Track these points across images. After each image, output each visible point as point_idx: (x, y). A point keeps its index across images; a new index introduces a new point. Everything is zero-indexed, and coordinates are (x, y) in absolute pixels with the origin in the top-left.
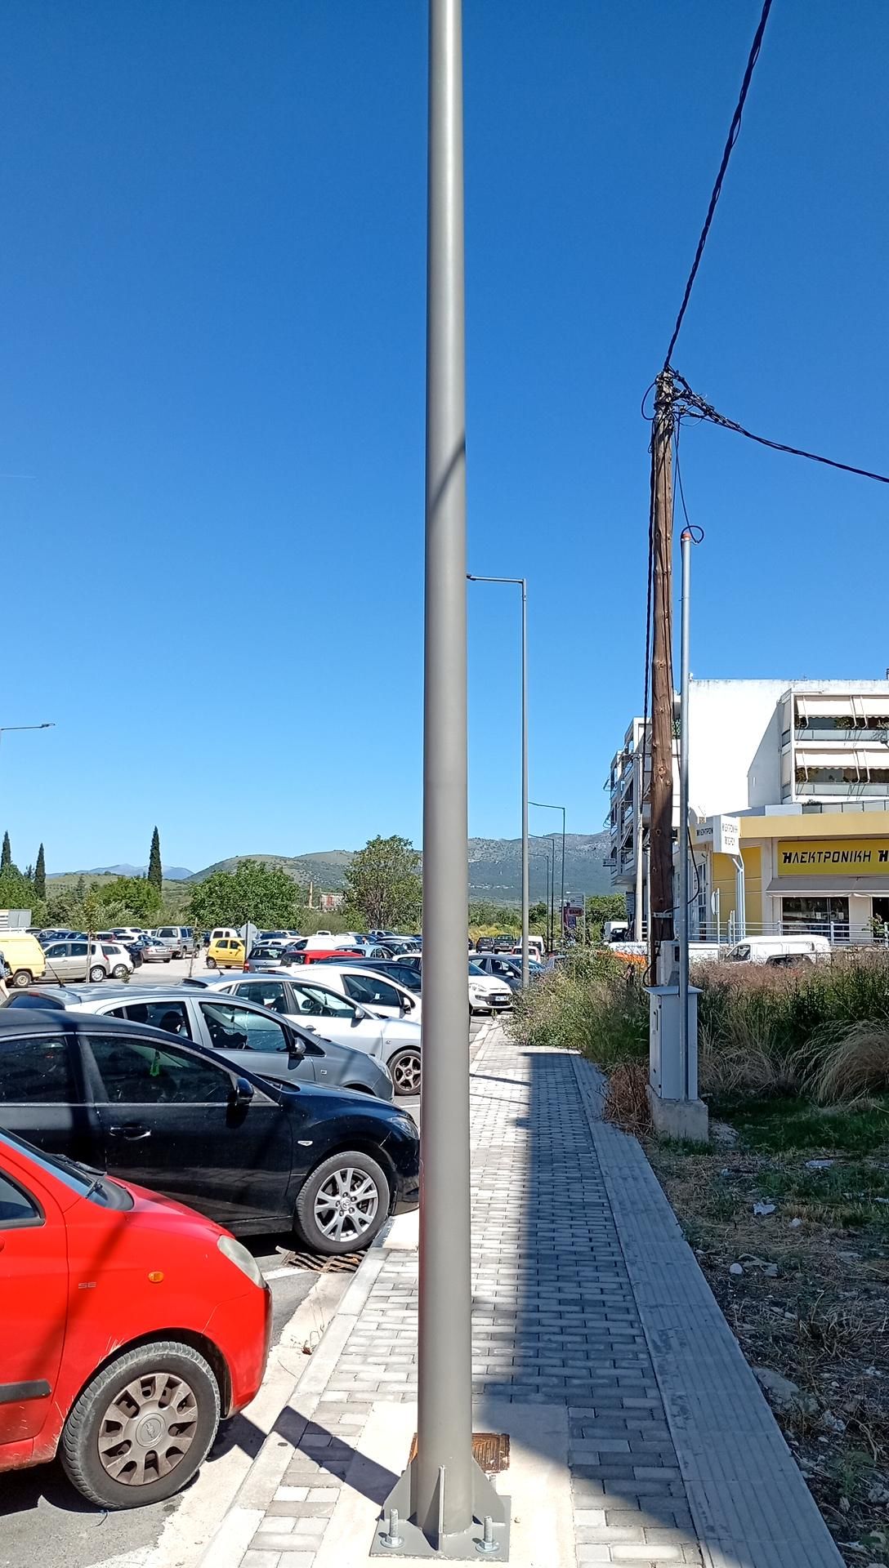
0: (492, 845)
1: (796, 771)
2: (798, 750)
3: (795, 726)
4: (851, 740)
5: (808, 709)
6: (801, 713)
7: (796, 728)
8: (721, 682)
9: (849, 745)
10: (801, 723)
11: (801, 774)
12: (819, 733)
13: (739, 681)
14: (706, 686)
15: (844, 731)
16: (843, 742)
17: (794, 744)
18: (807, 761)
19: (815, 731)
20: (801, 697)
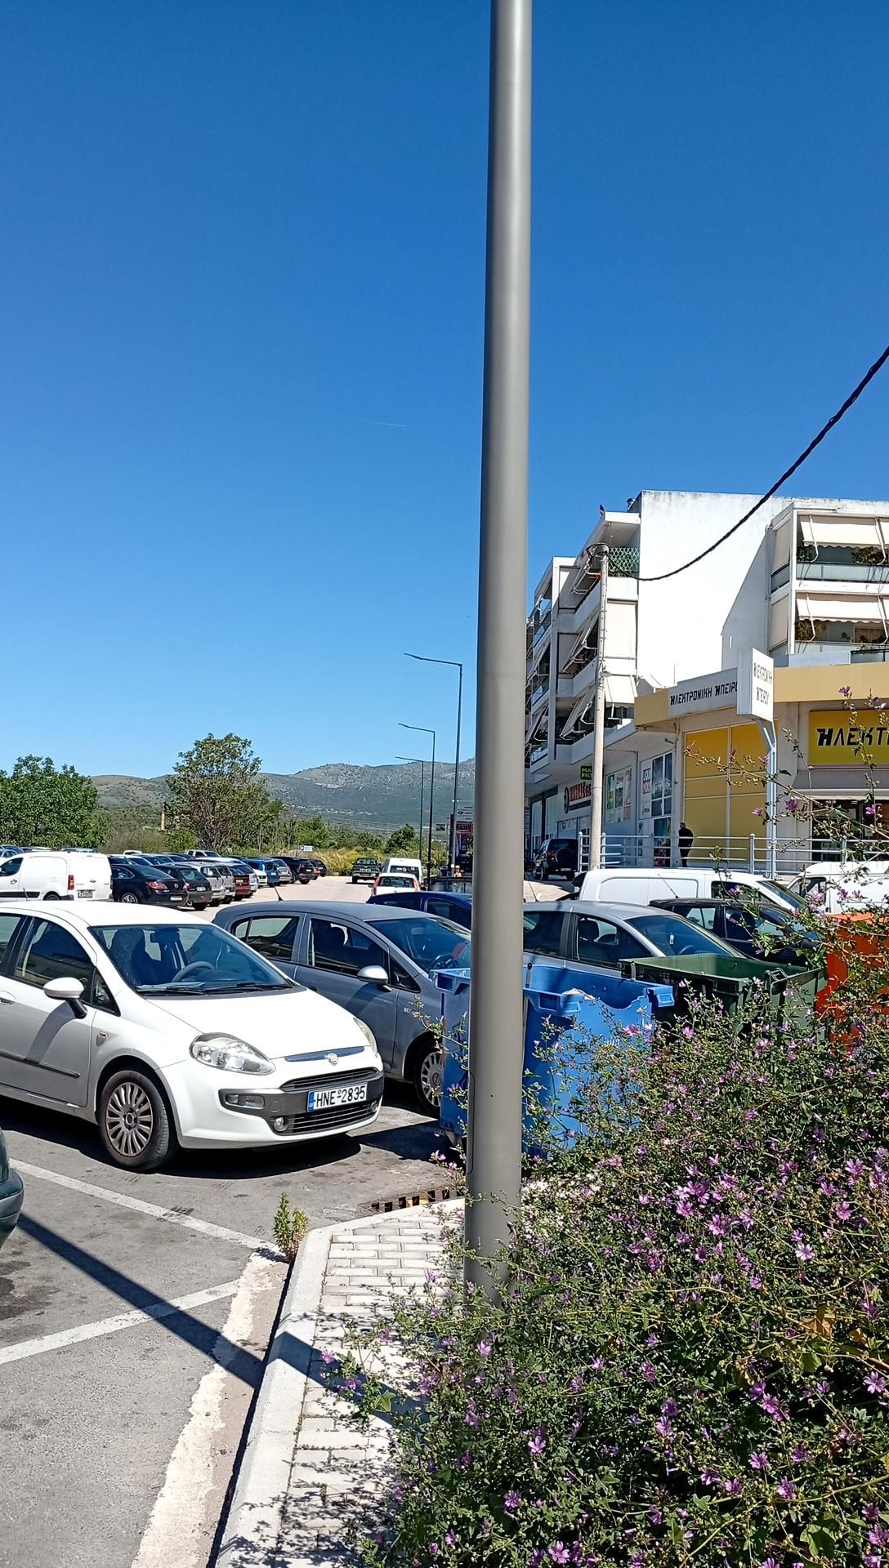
0: (356, 770)
1: (796, 623)
2: (801, 595)
3: (798, 558)
4: (876, 582)
5: (818, 534)
6: (807, 538)
7: (799, 560)
8: (688, 496)
9: (873, 589)
10: (806, 553)
11: (806, 630)
12: (831, 570)
13: (713, 496)
14: (667, 500)
15: (866, 568)
16: (865, 584)
17: (795, 585)
18: (814, 610)
19: (825, 566)
20: (807, 517)
